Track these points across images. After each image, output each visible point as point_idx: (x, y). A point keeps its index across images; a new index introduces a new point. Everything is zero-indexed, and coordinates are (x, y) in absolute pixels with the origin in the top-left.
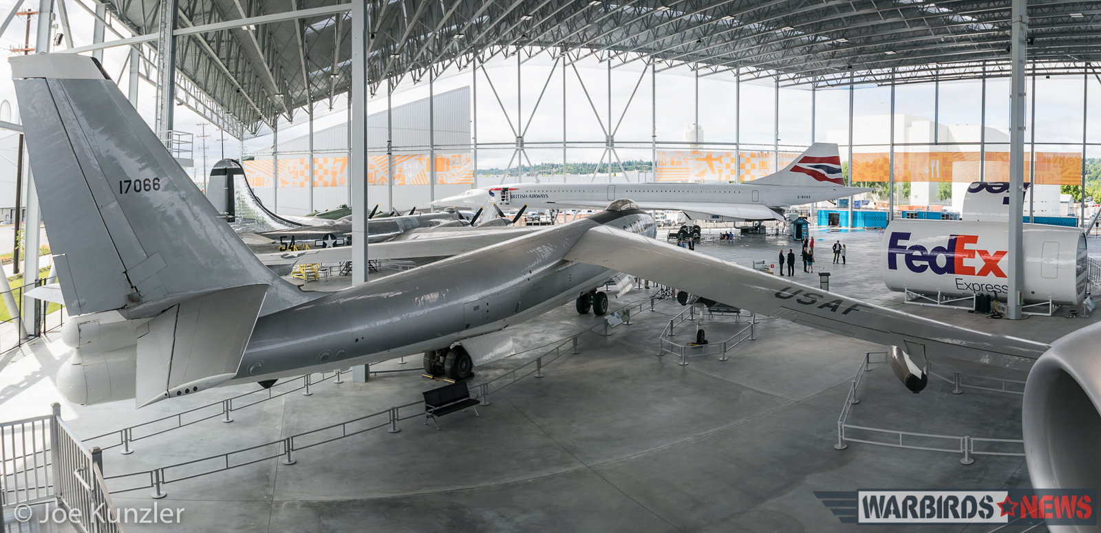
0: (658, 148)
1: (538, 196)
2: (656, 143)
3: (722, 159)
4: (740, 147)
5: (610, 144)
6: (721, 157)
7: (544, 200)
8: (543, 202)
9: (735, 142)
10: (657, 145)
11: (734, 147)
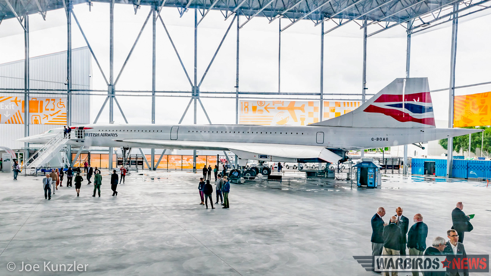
0: (240, 98)
1: (109, 135)
2: (239, 93)
3: (305, 108)
4: (324, 97)
5: (195, 94)
6: (304, 105)
7: (114, 139)
8: (113, 140)
9: (319, 92)
10: (240, 95)
11: (319, 97)
